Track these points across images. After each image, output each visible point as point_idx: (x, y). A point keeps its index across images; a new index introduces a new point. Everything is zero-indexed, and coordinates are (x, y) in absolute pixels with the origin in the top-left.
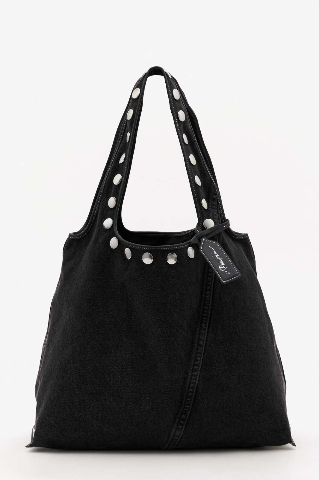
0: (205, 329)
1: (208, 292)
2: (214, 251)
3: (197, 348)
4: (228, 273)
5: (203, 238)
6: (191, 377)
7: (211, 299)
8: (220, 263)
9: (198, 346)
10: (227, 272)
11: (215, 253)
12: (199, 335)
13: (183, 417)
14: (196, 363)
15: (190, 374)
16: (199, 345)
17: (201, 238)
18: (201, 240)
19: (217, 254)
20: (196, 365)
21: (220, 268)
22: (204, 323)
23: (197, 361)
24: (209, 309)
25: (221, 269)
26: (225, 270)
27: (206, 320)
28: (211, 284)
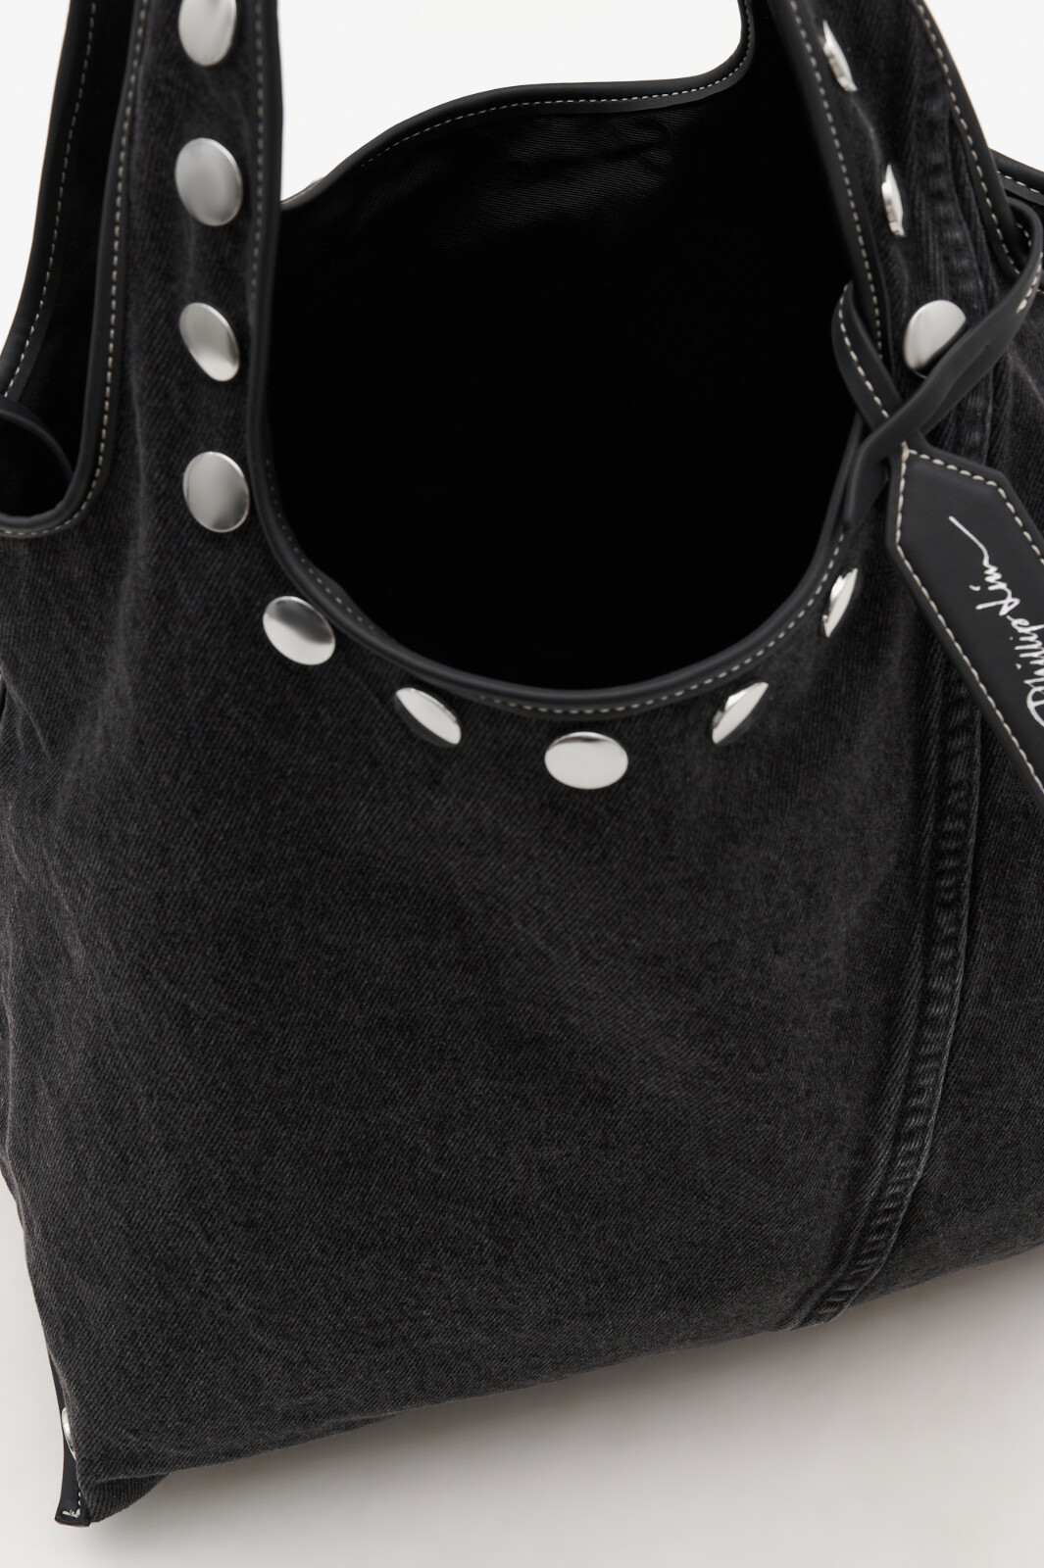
0: (952, 941)
2: (986, 562)
9: (919, 1028)
11: (993, 575)
12: (926, 977)
14: (914, 1102)
19: (1002, 586)
20: (916, 1111)
21: (1032, 705)
22: (947, 906)
23: (920, 1091)
24: (967, 827)
25: (1037, 718)
27: (957, 886)
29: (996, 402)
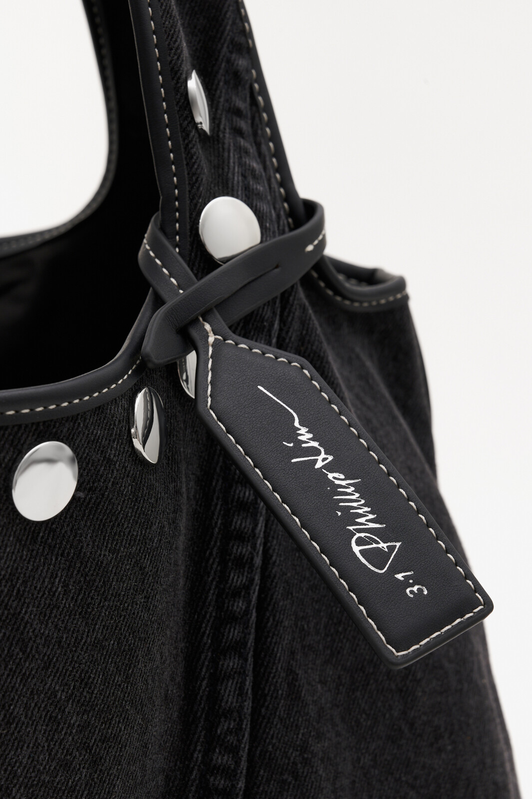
1: (231, 663)
4: (415, 589)
5: (208, 327)
7: (248, 705)
8: (351, 518)
10: (406, 584)
17: (195, 321)
18: (194, 333)
25: (362, 560)
26: (394, 569)
28: (247, 612)
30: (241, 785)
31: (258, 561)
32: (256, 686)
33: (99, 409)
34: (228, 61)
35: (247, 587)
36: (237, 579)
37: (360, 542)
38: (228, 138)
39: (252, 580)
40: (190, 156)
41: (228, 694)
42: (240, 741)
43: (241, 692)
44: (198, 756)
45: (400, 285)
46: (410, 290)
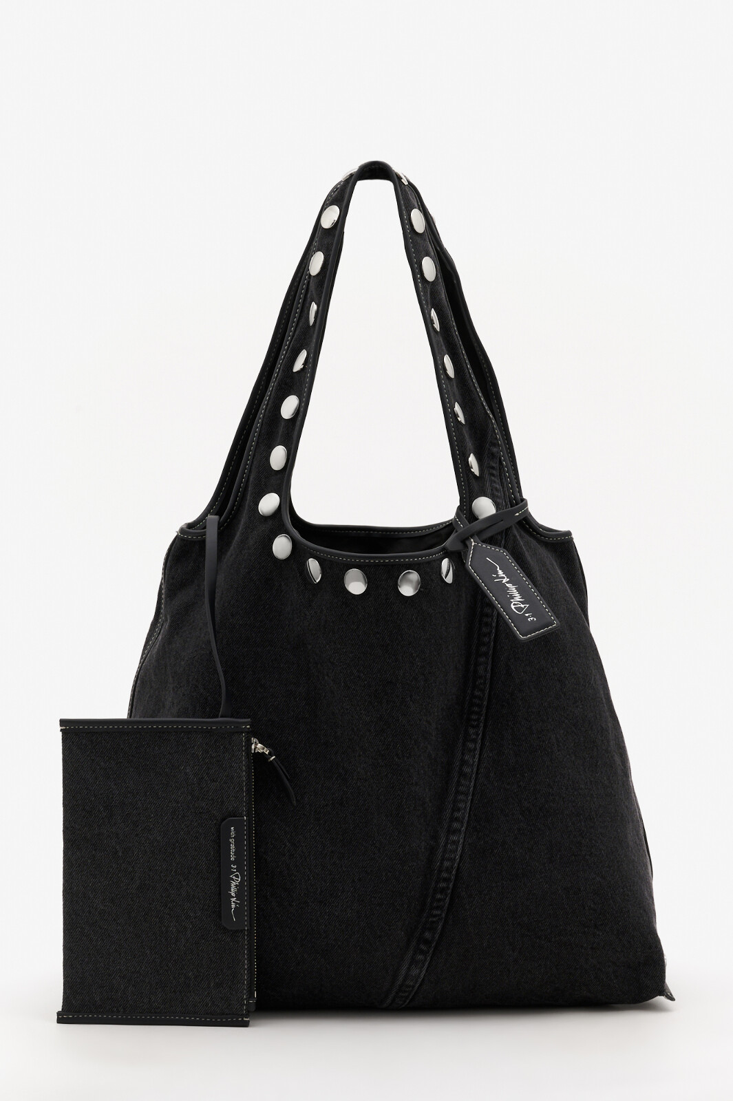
0: (474, 741)
1: (482, 659)
2: (498, 569)
3: (458, 782)
4: (532, 619)
5: (472, 540)
6: (445, 846)
7: (489, 675)
8: (512, 597)
9: (459, 777)
10: (529, 617)
11: (500, 573)
12: (463, 754)
13: (427, 935)
14: (456, 815)
15: (442, 841)
16: (462, 774)
17: (468, 539)
18: (467, 543)
19: (504, 575)
20: (457, 820)
21: (513, 607)
22: (473, 727)
23: (459, 810)
24: (484, 695)
25: (515, 610)
26: (525, 613)
27: (478, 720)
28: (489, 642)
29: (506, 541)
30: (485, 703)
31: (494, 625)
32: (492, 669)
33: (429, 563)
34: (489, 449)
35: (490, 634)
36: (484, 630)
37: (514, 605)
38: (487, 476)
39: (491, 631)
40: (469, 483)
41: (481, 670)
42: (485, 688)
43: (486, 670)
44: (469, 691)
45: (569, 534)
46: (573, 536)
